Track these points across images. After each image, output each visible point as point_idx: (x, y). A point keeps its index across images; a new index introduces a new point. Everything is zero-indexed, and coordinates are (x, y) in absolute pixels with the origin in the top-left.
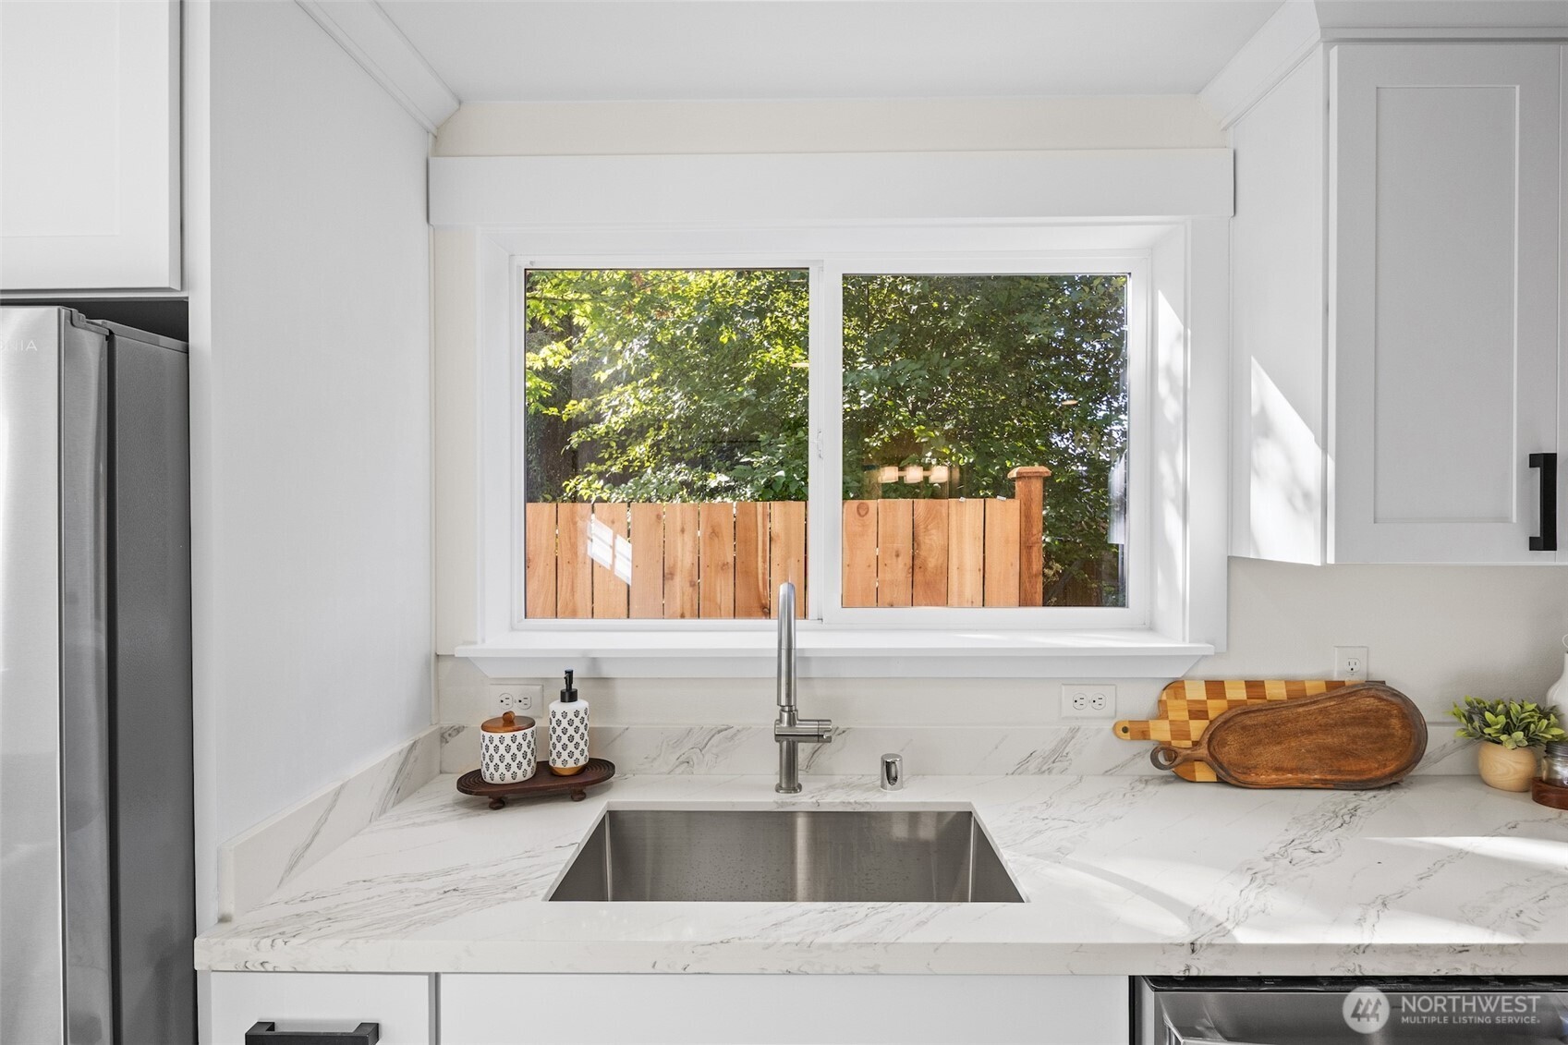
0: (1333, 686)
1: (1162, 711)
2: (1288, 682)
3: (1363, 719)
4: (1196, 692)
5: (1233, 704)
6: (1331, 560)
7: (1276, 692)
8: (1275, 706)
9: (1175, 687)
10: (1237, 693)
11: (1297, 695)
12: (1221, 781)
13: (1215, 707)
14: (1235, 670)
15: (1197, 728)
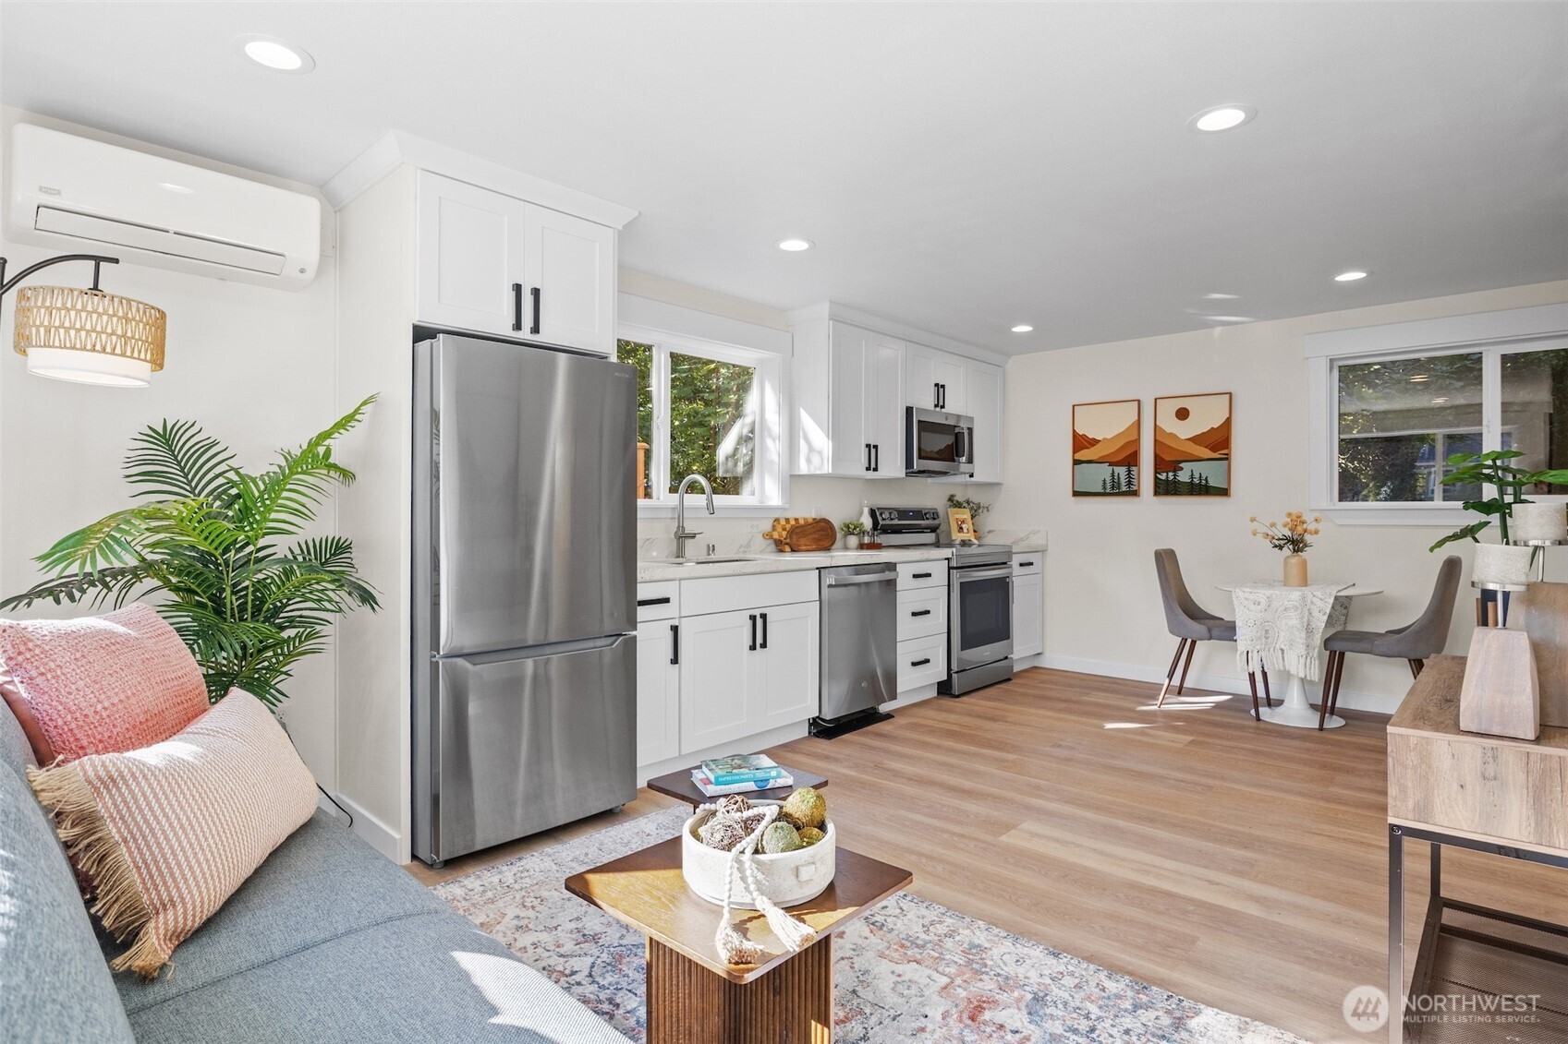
0: (814, 519)
1: (774, 528)
2: (804, 519)
3: (822, 530)
4: (783, 522)
5: (792, 526)
6: (830, 471)
7: (802, 522)
8: (802, 526)
9: (777, 520)
10: (793, 522)
11: (807, 525)
12: (793, 551)
13: (788, 527)
14: (791, 515)
15: (784, 533)
